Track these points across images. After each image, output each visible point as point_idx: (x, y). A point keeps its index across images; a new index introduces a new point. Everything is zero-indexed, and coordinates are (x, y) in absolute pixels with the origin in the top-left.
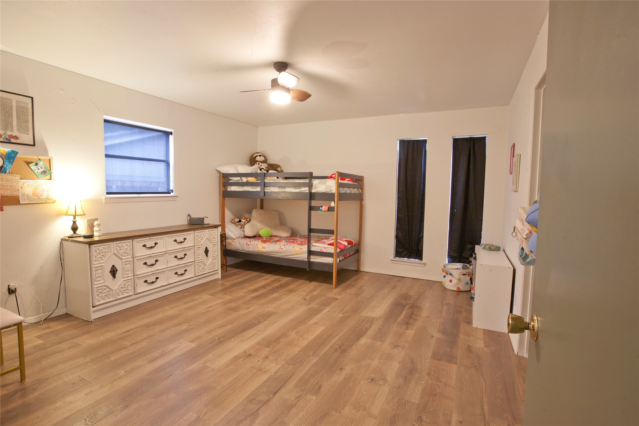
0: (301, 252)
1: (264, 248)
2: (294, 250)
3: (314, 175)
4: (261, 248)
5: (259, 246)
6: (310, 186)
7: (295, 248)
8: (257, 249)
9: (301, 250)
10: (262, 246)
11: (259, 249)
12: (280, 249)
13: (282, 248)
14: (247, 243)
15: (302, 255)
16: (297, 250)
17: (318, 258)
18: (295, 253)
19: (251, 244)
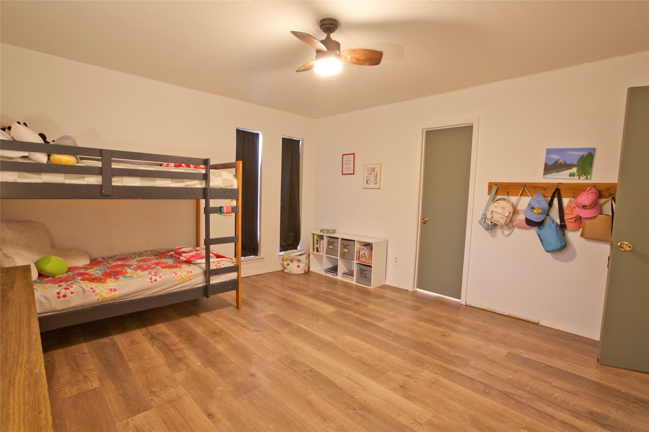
0: (191, 276)
1: (115, 290)
2: (178, 277)
3: (212, 163)
4: (106, 293)
5: (98, 291)
6: (206, 177)
7: (179, 274)
8: (97, 297)
9: (191, 274)
10: (107, 289)
11: (101, 295)
12: (152, 282)
13: (155, 280)
14: (59, 293)
15: (193, 281)
16: (183, 275)
17: (216, 278)
18: (181, 281)
19: (72, 293)
